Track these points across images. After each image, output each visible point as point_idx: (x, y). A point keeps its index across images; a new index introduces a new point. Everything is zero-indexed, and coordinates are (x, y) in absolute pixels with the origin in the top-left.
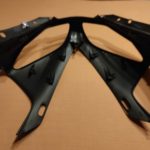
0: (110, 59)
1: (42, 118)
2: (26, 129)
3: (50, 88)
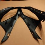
0: (29, 19)
1: (8, 37)
3: (11, 28)
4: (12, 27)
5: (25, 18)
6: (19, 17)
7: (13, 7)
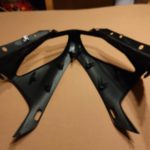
2: (22, 132)
4: (48, 91)
5: (91, 64)
6: (72, 62)
7: (54, 31)
